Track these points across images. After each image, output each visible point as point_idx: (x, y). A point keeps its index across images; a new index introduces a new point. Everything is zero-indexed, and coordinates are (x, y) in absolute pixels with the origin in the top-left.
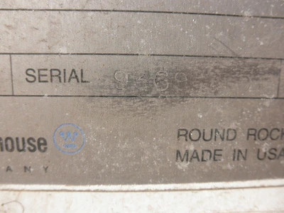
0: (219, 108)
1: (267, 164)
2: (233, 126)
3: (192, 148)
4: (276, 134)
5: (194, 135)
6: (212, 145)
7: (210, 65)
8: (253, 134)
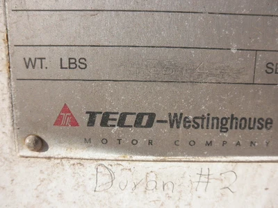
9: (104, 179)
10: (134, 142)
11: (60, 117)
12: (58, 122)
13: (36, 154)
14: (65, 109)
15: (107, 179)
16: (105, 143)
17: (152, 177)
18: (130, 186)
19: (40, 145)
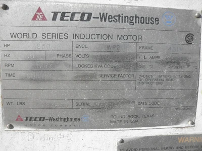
0: (121, 111)
1: (133, 124)
2: (124, 115)
3: (114, 120)
4: (135, 116)
5: (115, 117)
6: (119, 119)
7: (118, 101)
8: (129, 116)
9: (31, 137)
10: (39, 125)
11: (17, 119)
12: (17, 120)
13: (10, 130)
14: (19, 116)
15: (32, 137)
16: (31, 126)
17: (46, 136)
18: (39, 139)
19: (11, 127)
